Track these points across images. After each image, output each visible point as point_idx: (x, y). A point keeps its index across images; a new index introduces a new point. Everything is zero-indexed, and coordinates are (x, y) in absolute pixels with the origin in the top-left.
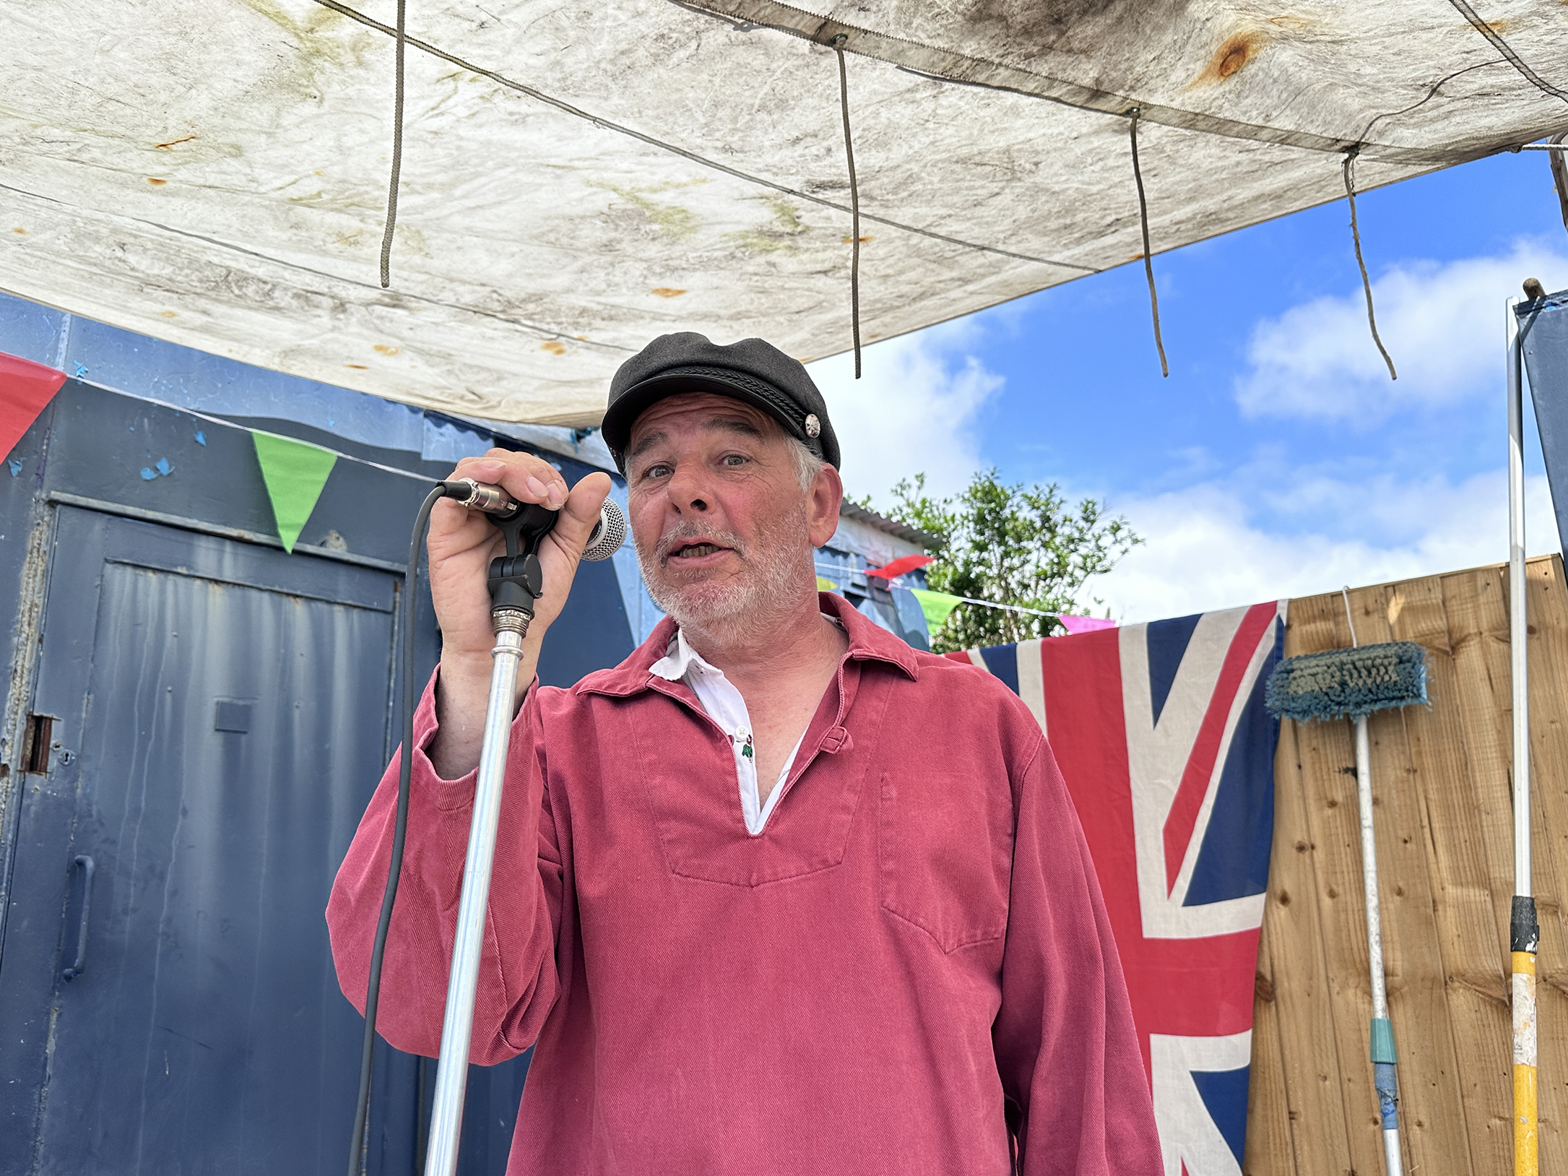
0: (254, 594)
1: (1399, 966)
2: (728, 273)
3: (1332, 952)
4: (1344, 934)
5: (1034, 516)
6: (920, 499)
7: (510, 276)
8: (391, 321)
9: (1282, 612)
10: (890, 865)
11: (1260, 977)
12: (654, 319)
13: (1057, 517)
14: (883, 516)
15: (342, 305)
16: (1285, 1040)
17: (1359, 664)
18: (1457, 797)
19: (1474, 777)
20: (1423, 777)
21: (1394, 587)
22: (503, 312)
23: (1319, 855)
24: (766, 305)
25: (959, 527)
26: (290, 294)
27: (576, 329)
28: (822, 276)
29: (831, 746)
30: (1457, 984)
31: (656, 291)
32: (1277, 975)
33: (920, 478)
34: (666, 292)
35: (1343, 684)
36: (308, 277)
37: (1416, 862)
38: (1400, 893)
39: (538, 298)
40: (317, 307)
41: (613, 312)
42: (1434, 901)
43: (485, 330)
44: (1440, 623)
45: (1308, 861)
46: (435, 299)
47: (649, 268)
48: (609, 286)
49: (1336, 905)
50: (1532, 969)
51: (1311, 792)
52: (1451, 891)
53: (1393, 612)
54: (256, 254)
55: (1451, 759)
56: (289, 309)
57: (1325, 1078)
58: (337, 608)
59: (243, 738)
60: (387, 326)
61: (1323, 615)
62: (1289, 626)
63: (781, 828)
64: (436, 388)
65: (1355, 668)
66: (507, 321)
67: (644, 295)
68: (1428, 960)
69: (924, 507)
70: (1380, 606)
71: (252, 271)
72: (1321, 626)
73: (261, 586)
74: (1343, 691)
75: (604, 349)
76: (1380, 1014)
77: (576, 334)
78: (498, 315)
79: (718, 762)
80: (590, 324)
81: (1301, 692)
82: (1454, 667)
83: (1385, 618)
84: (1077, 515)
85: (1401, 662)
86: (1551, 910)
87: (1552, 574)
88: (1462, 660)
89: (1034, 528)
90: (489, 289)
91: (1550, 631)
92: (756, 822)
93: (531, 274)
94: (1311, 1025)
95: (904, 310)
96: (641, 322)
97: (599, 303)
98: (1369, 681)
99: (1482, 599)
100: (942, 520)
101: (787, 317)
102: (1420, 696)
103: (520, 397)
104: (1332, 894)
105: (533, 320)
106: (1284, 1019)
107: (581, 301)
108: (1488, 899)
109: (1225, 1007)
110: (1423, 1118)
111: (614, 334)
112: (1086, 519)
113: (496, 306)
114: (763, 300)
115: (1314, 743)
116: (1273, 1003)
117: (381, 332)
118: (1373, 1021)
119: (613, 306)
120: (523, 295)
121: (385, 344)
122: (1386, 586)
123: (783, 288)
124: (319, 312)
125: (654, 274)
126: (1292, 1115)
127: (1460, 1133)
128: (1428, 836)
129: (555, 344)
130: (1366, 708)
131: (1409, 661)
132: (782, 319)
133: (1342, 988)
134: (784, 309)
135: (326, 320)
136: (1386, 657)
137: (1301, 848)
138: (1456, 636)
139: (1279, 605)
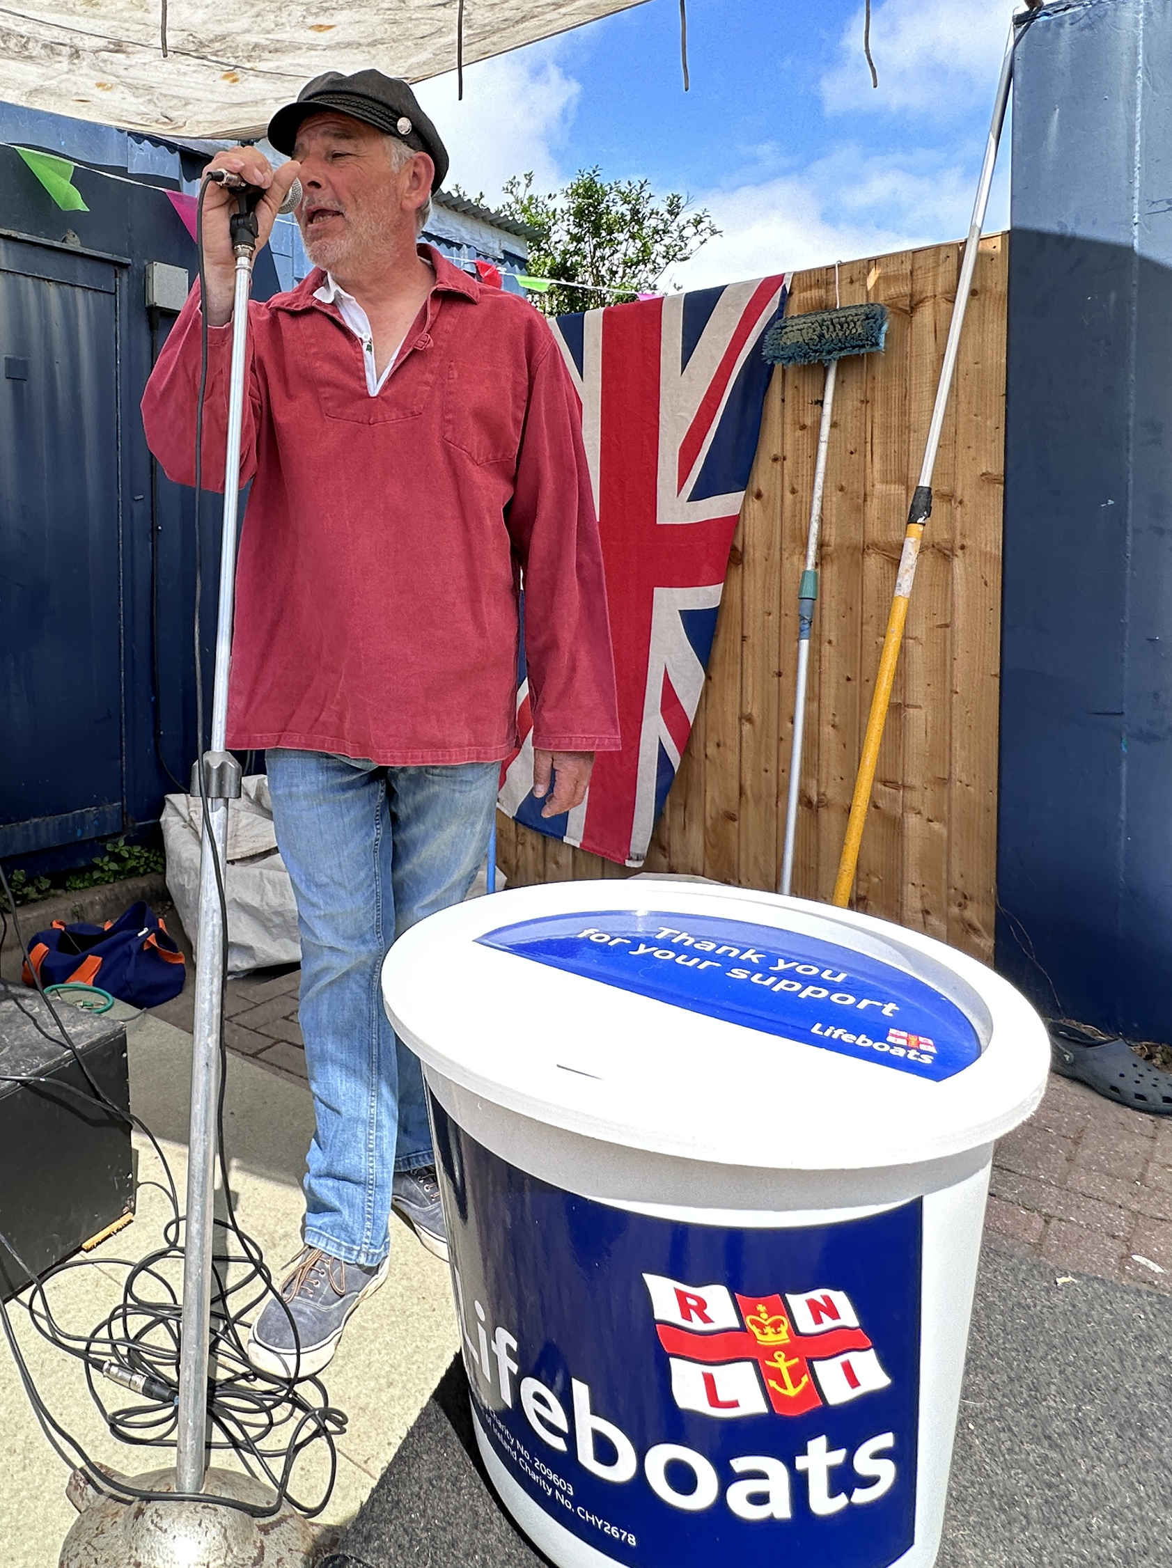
0: (22, 278)
1: (832, 537)
2: (367, 10)
3: (787, 531)
4: (797, 518)
5: (624, 209)
6: (527, 196)
7: (205, 23)
8: (112, 63)
9: (787, 283)
10: (450, 416)
11: (734, 549)
12: (309, 49)
13: (646, 211)
14: (493, 211)
15: (77, 52)
16: (746, 590)
17: (835, 321)
18: (894, 421)
19: (910, 405)
20: (872, 405)
21: (875, 261)
22: (196, 51)
23: (788, 464)
24: (397, 33)
25: (559, 222)
26: (40, 45)
27: (249, 61)
28: (442, 8)
29: (420, 346)
30: (871, 551)
31: (312, 28)
32: (747, 548)
33: (529, 177)
34: (320, 28)
35: (821, 336)
36: (56, 31)
37: (857, 467)
38: (842, 489)
39: (223, 38)
40: (59, 54)
41: (278, 46)
42: (865, 495)
43: (180, 66)
44: (906, 289)
45: (779, 468)
46: (146, 43)
47: (307, 10)
48: (277, 25)
49: (795, 498)
50: (919, 535)
51: (789, 419)
52: (878, 486)
53: (871, 282)
54: (23, 16)
55: (896, 393)
56: (39, 57)
57: (770, 614)
58: (77, 289)
59: (25, 384)
60: (108, 68)
61: (818, 284)
62: (791, 293)
63: (388, 393)
64: (138, 114)
65: (832, 324)
66: (198, 58)
67: (302, 31)
68: (853, 535)
69: (530, 204)
70: (862, 276)
71: (18, 29)
72: (815, 293)
73: (26, 273)
74: (820, 342)
75: (269, 75)
76: (810, 567)
77: (248, 65)
78: (192, 53)
79: (353, 353)
80: (260, 56)
81: (789, 343)
82: (911, 322)
83: (865, 285)
84: (663, 208)
85: (867, 318)
86: (947, 498)
87: (999, 248)
88: (917, 318)
89: (624, 220)
90: (186, 33)
91: (988, 295)
92: (374, 388)
93: (219, 21)
94: (765, 579)
95: (508, 31)
96: (299, 52)
97: (267, 39)
98: (840, 334)
99: (941, 269)
100: (544, 216)
101: (415, 42)
102: (877, 344)
103: (201, 118)
104: (793, 491)
105: (217, 55)
106: (746, 573)
107: (254, 38)
108: (904, 492)
109: (706, 567)
110: (833, 638)
111: (277, 64)
112: (671, 212)
113: (191, 47)
114: (394, 29)
115: (797, 382)
116: (740, 566)
117: (104, 72)
118: (804, 572)
119: (278, 41)
120: (212, 36)
121: (105, 81)
122: (870, 260)
123: (410, 19)
124: (60, 58)
125: (312, 14)
126: (744, 638)
127: (856, 647)
128: (869, 448)
129: (232, 75)
130: (836, 355)
131: (873, 318)
132: (409, 43)
133: (790, 555)
134: (411, 35)
135: (65, 65)
136: (856, 315)
137: (775, 459)
138: (916, 299)
139: (786, 277)
